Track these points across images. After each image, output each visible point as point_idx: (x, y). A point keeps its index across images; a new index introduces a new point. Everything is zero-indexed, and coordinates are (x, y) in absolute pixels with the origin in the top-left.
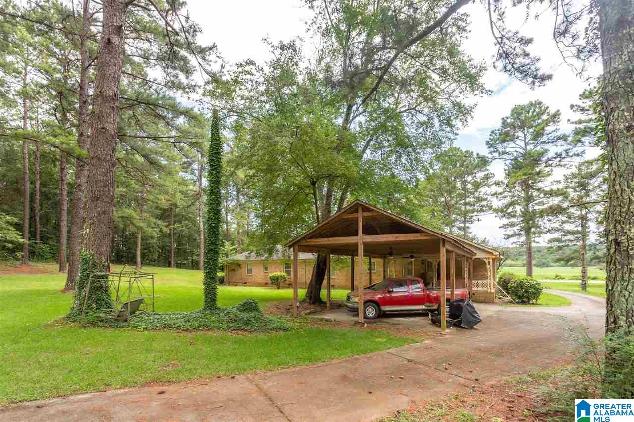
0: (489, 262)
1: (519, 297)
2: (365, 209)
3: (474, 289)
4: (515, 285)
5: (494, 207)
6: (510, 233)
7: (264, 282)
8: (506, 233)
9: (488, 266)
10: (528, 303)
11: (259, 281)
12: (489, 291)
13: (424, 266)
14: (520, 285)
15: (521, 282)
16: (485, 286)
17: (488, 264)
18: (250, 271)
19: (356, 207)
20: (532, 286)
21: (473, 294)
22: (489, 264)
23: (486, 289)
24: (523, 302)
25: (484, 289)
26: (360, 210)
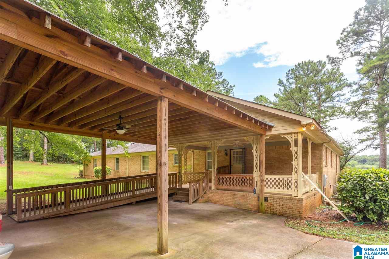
0: (296, 141)
1: (358, 210)
3: (267, 190)
4: (350, 185)
9: (293, 149)
12: (294, 194)
13: (227, 157)
15: (362, 178)
16: (287, 185)
17: (293, 144)
21: (266, 199)
22: (296, 145)
23: (289, 192)
25: (286, 191)
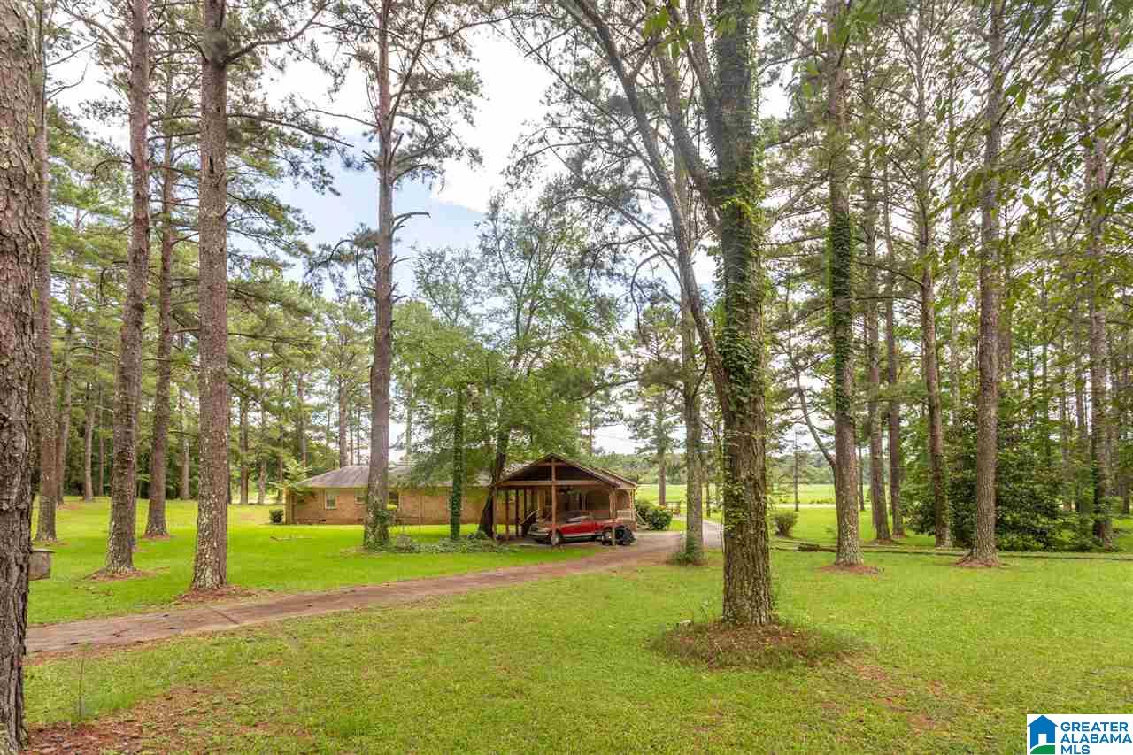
1: (655, 524)
2: (558, 460)
3: (619, 518)
4: (651, 513)
5: (625, 416)
6: (642, 446)
7: (356, 517)
8: (637, 445)
9: (630, 497)
10: (661, 529)
11: (348, 516)
14: (656, 514)
15: (656, 510)
16: (627, 515)
18: (331, 503)
19: (548, 459)
20: (665, 515)
23: (628, 518)
24: (658, 529)
26: (553, 460)
